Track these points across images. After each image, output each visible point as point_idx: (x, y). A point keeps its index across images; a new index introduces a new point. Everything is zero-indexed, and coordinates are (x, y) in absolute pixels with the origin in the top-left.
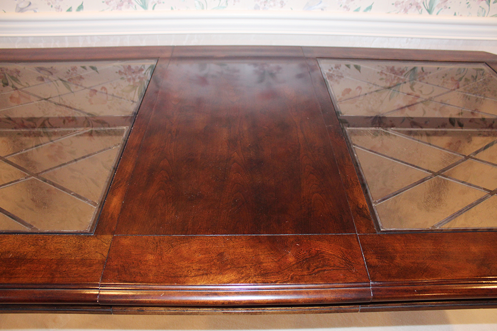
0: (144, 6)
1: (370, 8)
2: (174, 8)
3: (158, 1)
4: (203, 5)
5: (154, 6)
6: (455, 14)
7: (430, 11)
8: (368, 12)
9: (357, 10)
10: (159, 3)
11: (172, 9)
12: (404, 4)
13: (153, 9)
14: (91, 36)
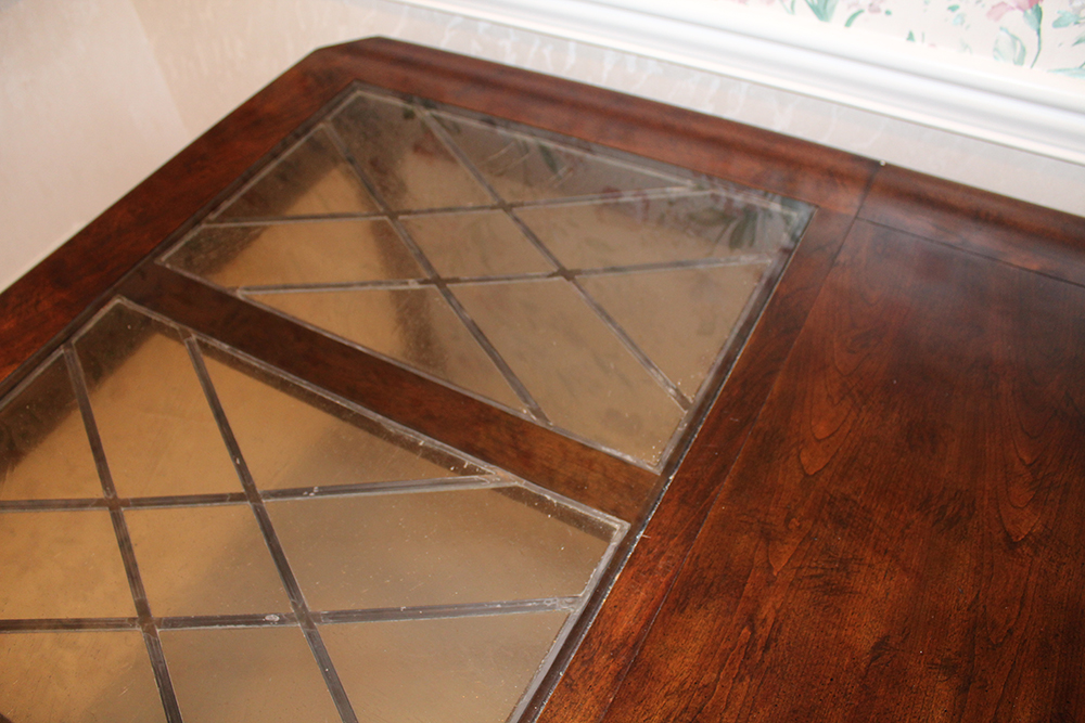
0: (821, 10)
2: (917, 36)
3: (871, 5)
4: (1023, 50)
5: (854, 16)
10: (874, 9)
11: (911, 37)
13: (848, 23)
14: (640, 56)
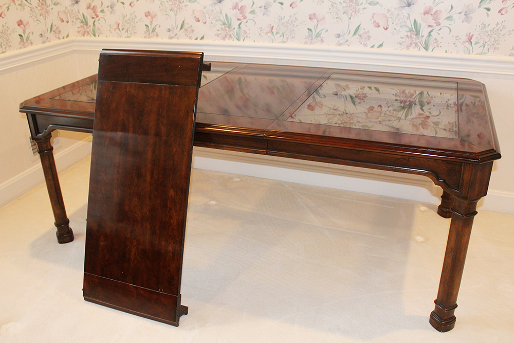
1: (381, 46)
6: (446, 52)
7: (426, 49)
8: (381, 48)
9: (373, 47)
11: (254, 41)
12: (406, 43)
